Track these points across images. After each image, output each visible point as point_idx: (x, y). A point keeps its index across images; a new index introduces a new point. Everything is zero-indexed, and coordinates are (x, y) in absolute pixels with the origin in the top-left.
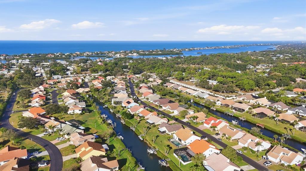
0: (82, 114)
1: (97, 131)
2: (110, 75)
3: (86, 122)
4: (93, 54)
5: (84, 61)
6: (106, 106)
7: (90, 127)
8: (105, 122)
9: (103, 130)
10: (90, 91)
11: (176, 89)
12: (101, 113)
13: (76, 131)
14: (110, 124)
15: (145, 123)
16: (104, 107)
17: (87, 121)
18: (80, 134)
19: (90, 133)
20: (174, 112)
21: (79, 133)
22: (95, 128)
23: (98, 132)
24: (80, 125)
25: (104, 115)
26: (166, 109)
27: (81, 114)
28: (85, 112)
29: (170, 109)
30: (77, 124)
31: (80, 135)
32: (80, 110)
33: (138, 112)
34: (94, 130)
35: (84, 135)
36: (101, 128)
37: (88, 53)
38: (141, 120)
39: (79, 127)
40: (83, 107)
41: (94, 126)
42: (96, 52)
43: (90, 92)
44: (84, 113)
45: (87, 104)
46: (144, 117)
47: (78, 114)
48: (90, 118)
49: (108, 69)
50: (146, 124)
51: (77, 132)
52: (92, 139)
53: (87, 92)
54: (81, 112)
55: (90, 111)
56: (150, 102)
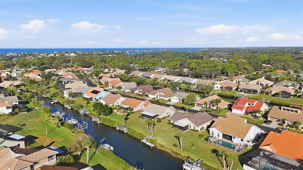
0: (13, 115)
1: (53, 139)
2: (50, 68)
3: (23, 127)
4: (19, 55)
5: (7, 58)
6: (56, 101)
7: (34, 134)
8: (64, 123)
9: (63, 137)
10: (22, 85)
11: (147, 77)
12: (50, 111)
13: (4, 144)
14: (75, 125)
15: (140, 117)
16: (52, 103)
17: (25, 125)
18: (15, 149)
19: (38, 146)
20: (172, 100)
21: (12, 148)
22: (46, 135)
23: (54, 142)
24: (11, 133)
25: (58, 113)
26: (156, 97)
27: (11, 114)
28: (19, 110)
29: (162, 96)
30: (5, 131)
31: (16, 153)
32: (8, 108)
33: (116, 104)
34: (44, 139)
35: (26, 152)
36: (59, 135)
37: (11, 54)
38: (128, 115)
39: (10, 136)
40: (14, 103)
41: (42, 133)
42: (22, 53)
43: (23, 87)
44: (17, 113)
45: (20, 101)
46: (133, 110)
47: (4, 114)
48: (30, 120)
49: (45, 63)
50: (141, 119)
51: (6, 147)
52: (49, 157)
53: (18, 86)
54: (10, 110)
55: (29, 110)
56: (124, 91)
